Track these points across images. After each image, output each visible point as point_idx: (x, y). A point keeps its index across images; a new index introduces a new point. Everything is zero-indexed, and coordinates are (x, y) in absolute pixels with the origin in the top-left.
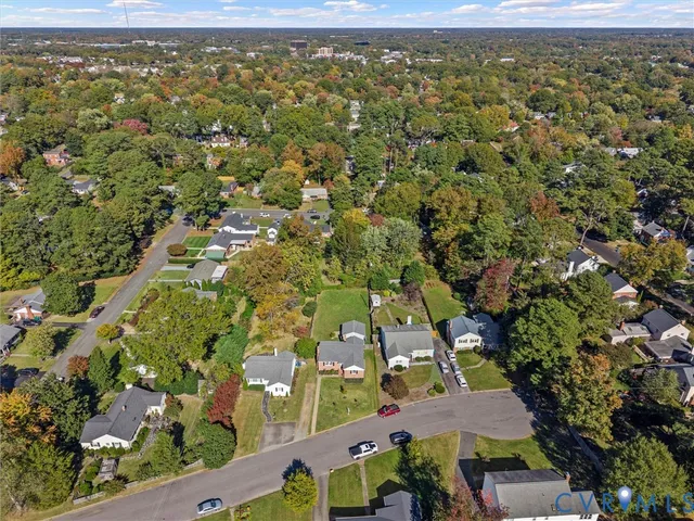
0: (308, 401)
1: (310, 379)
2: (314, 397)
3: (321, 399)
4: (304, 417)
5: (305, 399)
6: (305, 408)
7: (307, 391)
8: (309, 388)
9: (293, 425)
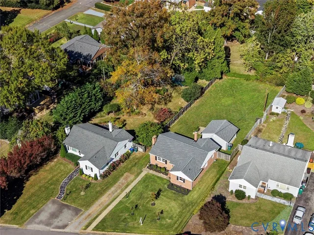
0: (113, 193)
1: (135, 169)
2: (122, 191)
3: (127, 196)
4: (94, 208)
5: (113, 189)
6: (104, 199)
7: (122, 180)
8: (126, 178)
9: (77, 212)
